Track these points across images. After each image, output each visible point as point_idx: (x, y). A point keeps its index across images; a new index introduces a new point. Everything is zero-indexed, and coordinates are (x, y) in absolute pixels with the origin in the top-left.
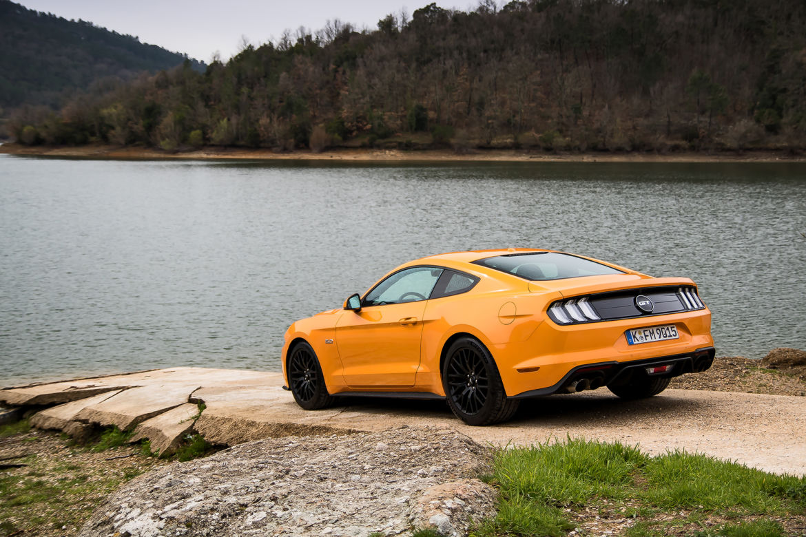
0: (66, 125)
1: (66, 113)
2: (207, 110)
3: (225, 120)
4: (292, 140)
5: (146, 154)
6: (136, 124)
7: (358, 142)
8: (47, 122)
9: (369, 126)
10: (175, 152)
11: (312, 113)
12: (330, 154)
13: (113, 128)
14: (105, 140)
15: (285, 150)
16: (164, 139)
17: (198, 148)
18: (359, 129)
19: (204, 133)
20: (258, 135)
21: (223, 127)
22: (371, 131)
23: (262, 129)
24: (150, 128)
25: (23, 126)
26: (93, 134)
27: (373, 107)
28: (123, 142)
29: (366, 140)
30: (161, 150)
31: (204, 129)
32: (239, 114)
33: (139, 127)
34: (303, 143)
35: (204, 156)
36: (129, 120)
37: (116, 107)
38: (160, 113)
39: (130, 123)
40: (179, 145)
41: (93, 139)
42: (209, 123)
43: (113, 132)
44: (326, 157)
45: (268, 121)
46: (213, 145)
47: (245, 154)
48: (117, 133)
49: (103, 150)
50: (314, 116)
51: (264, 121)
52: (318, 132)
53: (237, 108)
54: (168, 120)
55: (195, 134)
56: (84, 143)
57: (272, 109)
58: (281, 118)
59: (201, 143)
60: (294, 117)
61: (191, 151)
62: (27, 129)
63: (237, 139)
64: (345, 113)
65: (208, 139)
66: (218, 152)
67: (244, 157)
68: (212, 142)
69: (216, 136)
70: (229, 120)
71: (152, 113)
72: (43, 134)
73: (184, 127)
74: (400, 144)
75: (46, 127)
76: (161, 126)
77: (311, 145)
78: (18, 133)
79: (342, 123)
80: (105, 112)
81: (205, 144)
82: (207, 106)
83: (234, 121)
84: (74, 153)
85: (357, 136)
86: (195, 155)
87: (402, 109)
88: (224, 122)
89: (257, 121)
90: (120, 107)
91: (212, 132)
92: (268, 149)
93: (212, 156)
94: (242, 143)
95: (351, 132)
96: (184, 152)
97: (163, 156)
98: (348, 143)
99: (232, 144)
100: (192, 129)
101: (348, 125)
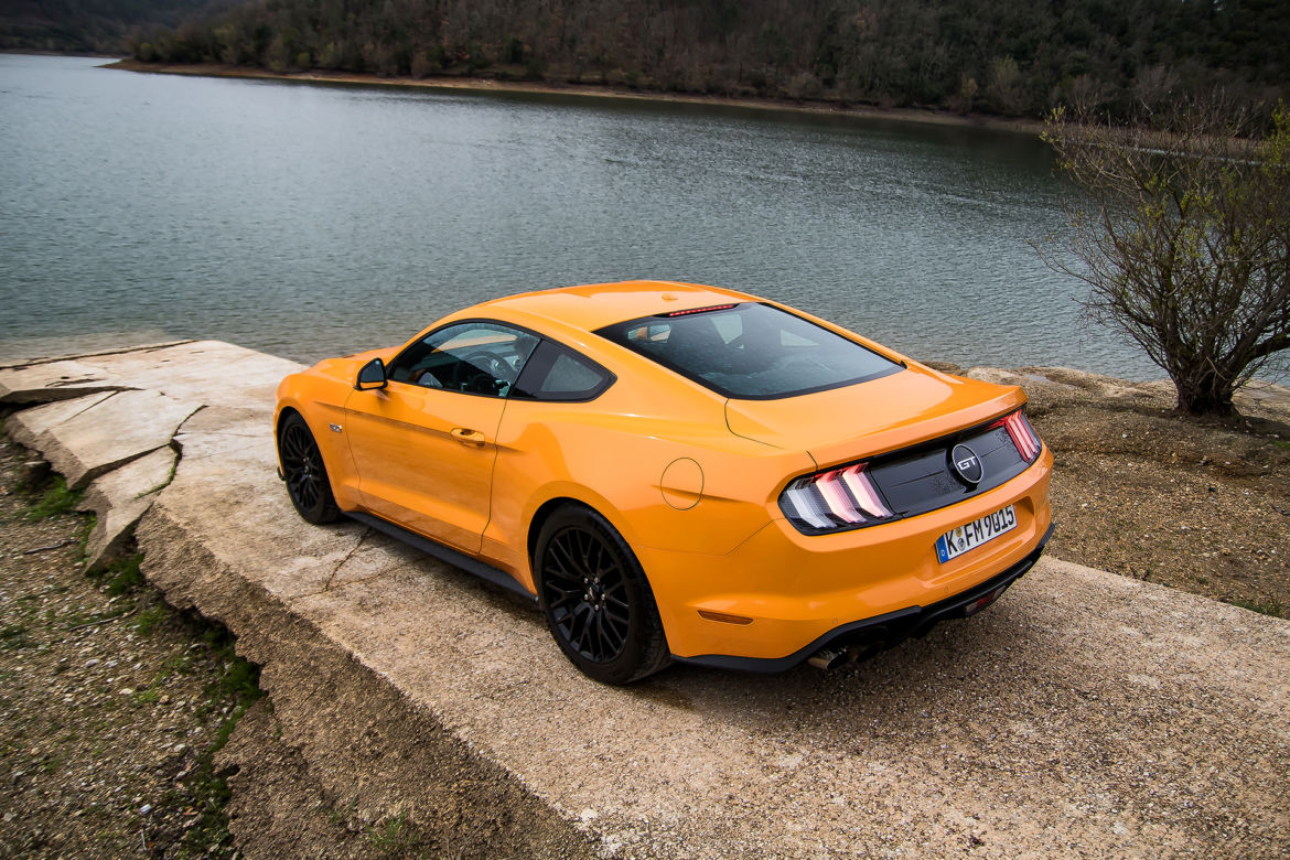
0: (181, 43)
1: (181, 33)
2: (315, 33)
3: (332, 44)
4: (396, 67)
5: (257, 75)
6: (248, 44)
7: (457, 71)
8: (163, 40)
9: (468, 56)
10: (284, 73)
11: (414, 41)
12: (430, 81)
13: (224, 47)
14: (218, 59)
15: (389, 75)
16: (273, 60)
17: (306, 70)
18: (458, 58)
19: (312, 56)
20: (363, 60)
21: (330, 51)
22: (469, 61)
23: (367, 54)
24: (261, 49)
25: (141, 43)
26: (207, 53)
27: (472, 38)
28: (234, 61)
29: (465, 69)
30: (271, 71)
31: (312, 52)
32: (345, 38)
33: (250, 47)
34: (405, 71)
35: (312, 78)
36: (241, 40)
37: (228, 28)
38: (270, 35)
39: (241, 44)
40: (288, 66)
41: (207, 58)
42: (317, 46)
43: (225, 52)
44: (427, 83)
45: (373, 46)
46: (319, 68)
47: (350, 78)
48: (230, 53)
49: (215, 69)
50: (417, 45)
51: (369, 46)
52: (420, 60)
53: (344, 33)
54: (278, 43)
55: (304, 57)
56: (197, 61)
57: (376, 35)
58: (385, 44)
59: (309, 65)
60: (398, 44)
61: (300, 73)
62: (145, 46)
63: (343, 63)
64: (445, 43)
65: (316, 62)
66: (325, 74)
67: (349, 80)
68: (319, 65)
69: (323, 59)
70: (336, 44)
71: (263, 35)
72: (160, 51)
73: (293, 50)
74: (497, 74)
75: (162, 45)
76: (271, 48)
77: (413, 72)
78: (137, 49)
79: (443, 52)
80: (218, 32)
81: (313, 66)
82: (315, 29)
83: (340, 45)
85: (456, 66)
86: (303, 77)
87: (499, 41)
88: (331, 46)
89: (362, 46)
90: (232, 27)
91: (319, 55)
92: (372, 74)
93: (319, 79)
95: (451, 61)
96: (293, 73)
97: (273, 76)
98: (448, 72)
99: (338, 68)
100: (301, 51)
101: (448, 54)
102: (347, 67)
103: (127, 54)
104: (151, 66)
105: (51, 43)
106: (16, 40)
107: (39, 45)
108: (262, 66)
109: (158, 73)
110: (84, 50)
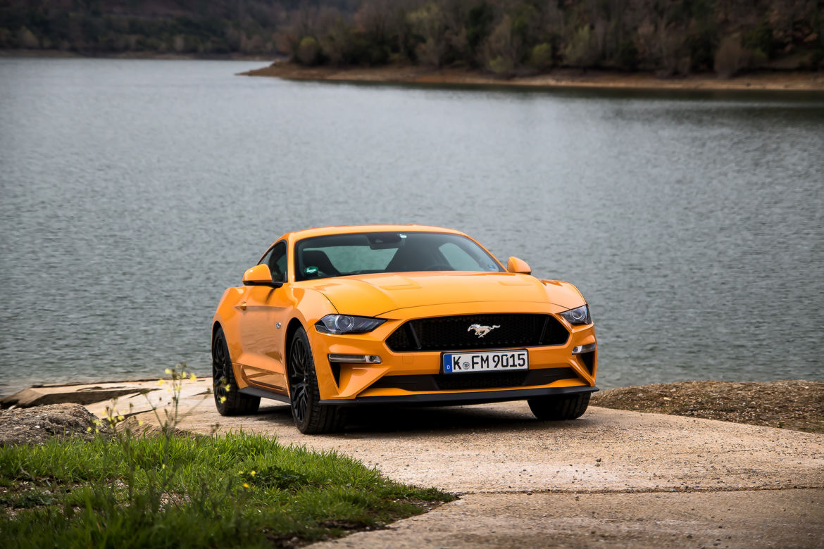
0: (359, 35)
1: (359, 20)
2: (561, 13)
3: (586, 28)
4: (688, 60)
5: (469, 80)
6: (457, 34)
7: (793, 62)
8: (333, 32)
9: (813, 37)
10: (511, 77)
11: (721, 16)
12: (746, 80)
13: (424, 41)
14: (412, 58)
15: (676, 74)
16: (494, 57)
17: (544, 71)
18: (796, 41)
19: (555, 49)
20: (635, 52)
21: (583, 39)
22: (816, 44)
23: (642, 41)
24: (475, 40)
25: (301, 38)
26: (396, 50)
28: (436, 60)
29: (806, 58)
30: (490, 73)
31: (555, 41)
32: (608, 18)
33: (460, 39)
34: (704, 64)
35: (553, 82)
36: (447, 28)
37: (428, 10)
38: (491, 18)
39: (448, 34)
40: (516, 66)
41: (395, 56)
42: (562, 33)
43: (423, 46)
44: (739, 85)
45: (652, 28)
46: (566, 67)
48: (429, 49)
49: (408, 73)
50: (726, 21)
51: (645, 29)
52: (730, 47)
53: (607, 11)
54: (502, 29)
55: (541, 50)
56: (381, 62)
57: (658, 11)
58: (673, 24)
59: (549, 62)
60: (693, 22)
61: (533, 75)
62: (306, 42)
63: (603, 56)
64: (774, 17)
65: (560, 58)
66: (573, 77)
67: (611, 85)
68: (565, 62)
69: (571, 52)
70: (592, 27)
71: (480, 19)
72: (327, 49)
73: (525, 39)
75: (332, 39)
76: (492, 38)
77: (717, 67)
78: (295, 46)
79: (770, 31)
80: (413, 17)
81: (555, 64)
82: (561, 6)
83: (599, 29)
84: (368, 76)
85: (792, 53)
86: (538, 82)
88: (585, 32)
89: (635, 29)
90: (435, 9)
91: (566, 47)
92: (650, 72)
93: (563, 83)
94: (611, 63)
95: (783, 45)
96: (523, 76)
97: (491, 82)
98: (779, 64)
99: (595, 65)
100: (536, 41)
101: (778, 34)
102: (610, 63)
103: (283, 54)
104: (314, 72)
105: (179, 42)
106: (133, 39)
107: (163, 45)
108: (476, 66)
109: (322, 80)
110: (225, 50)
